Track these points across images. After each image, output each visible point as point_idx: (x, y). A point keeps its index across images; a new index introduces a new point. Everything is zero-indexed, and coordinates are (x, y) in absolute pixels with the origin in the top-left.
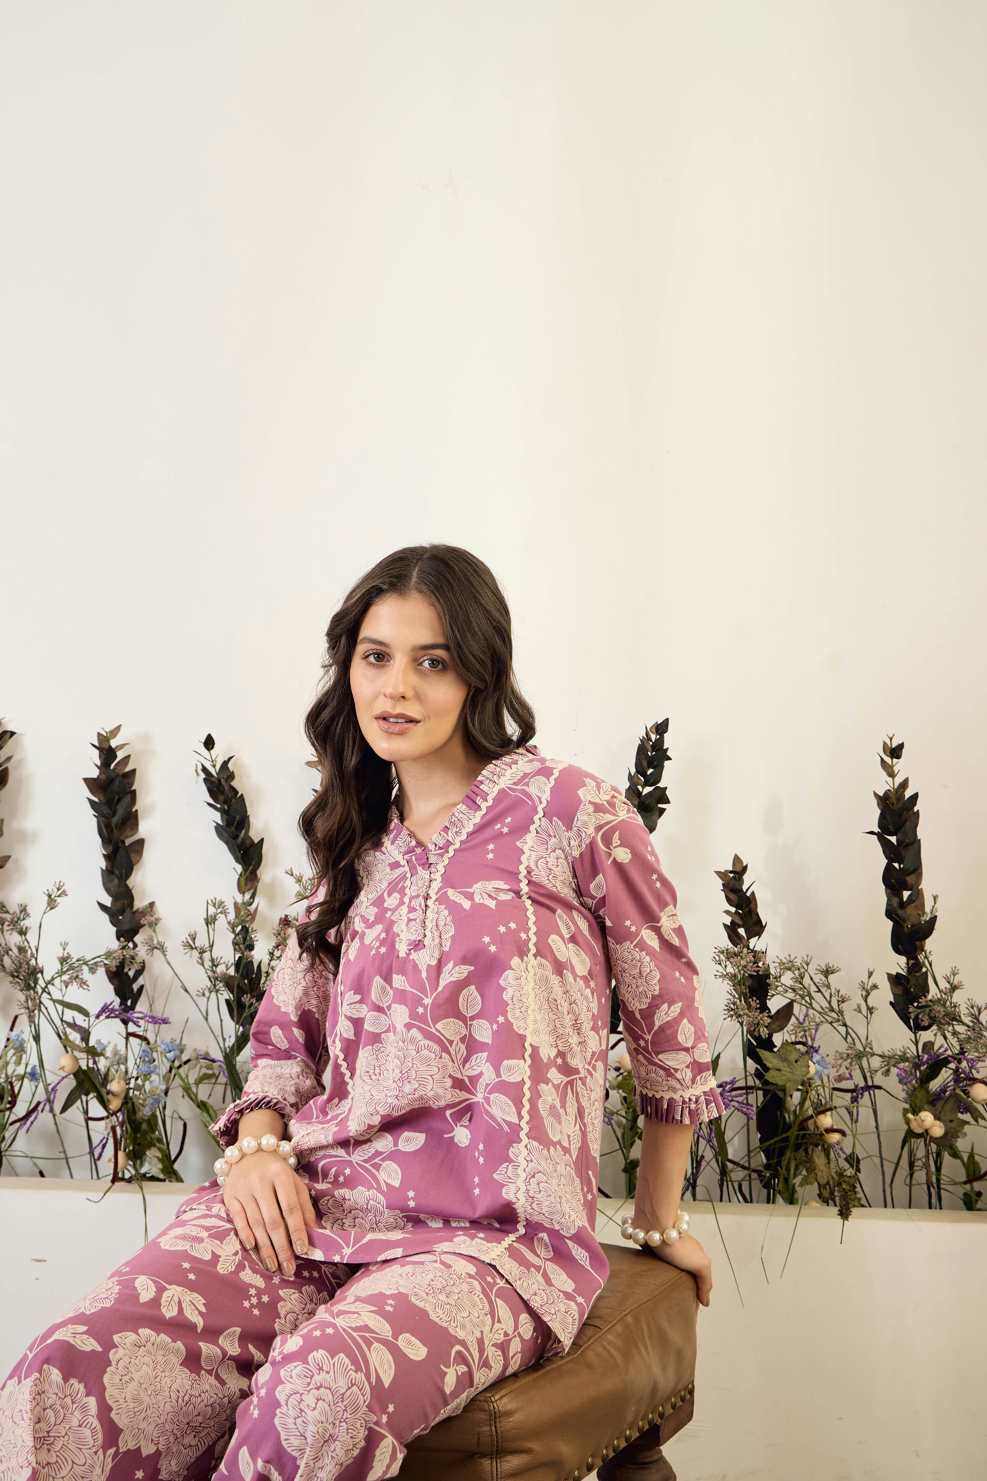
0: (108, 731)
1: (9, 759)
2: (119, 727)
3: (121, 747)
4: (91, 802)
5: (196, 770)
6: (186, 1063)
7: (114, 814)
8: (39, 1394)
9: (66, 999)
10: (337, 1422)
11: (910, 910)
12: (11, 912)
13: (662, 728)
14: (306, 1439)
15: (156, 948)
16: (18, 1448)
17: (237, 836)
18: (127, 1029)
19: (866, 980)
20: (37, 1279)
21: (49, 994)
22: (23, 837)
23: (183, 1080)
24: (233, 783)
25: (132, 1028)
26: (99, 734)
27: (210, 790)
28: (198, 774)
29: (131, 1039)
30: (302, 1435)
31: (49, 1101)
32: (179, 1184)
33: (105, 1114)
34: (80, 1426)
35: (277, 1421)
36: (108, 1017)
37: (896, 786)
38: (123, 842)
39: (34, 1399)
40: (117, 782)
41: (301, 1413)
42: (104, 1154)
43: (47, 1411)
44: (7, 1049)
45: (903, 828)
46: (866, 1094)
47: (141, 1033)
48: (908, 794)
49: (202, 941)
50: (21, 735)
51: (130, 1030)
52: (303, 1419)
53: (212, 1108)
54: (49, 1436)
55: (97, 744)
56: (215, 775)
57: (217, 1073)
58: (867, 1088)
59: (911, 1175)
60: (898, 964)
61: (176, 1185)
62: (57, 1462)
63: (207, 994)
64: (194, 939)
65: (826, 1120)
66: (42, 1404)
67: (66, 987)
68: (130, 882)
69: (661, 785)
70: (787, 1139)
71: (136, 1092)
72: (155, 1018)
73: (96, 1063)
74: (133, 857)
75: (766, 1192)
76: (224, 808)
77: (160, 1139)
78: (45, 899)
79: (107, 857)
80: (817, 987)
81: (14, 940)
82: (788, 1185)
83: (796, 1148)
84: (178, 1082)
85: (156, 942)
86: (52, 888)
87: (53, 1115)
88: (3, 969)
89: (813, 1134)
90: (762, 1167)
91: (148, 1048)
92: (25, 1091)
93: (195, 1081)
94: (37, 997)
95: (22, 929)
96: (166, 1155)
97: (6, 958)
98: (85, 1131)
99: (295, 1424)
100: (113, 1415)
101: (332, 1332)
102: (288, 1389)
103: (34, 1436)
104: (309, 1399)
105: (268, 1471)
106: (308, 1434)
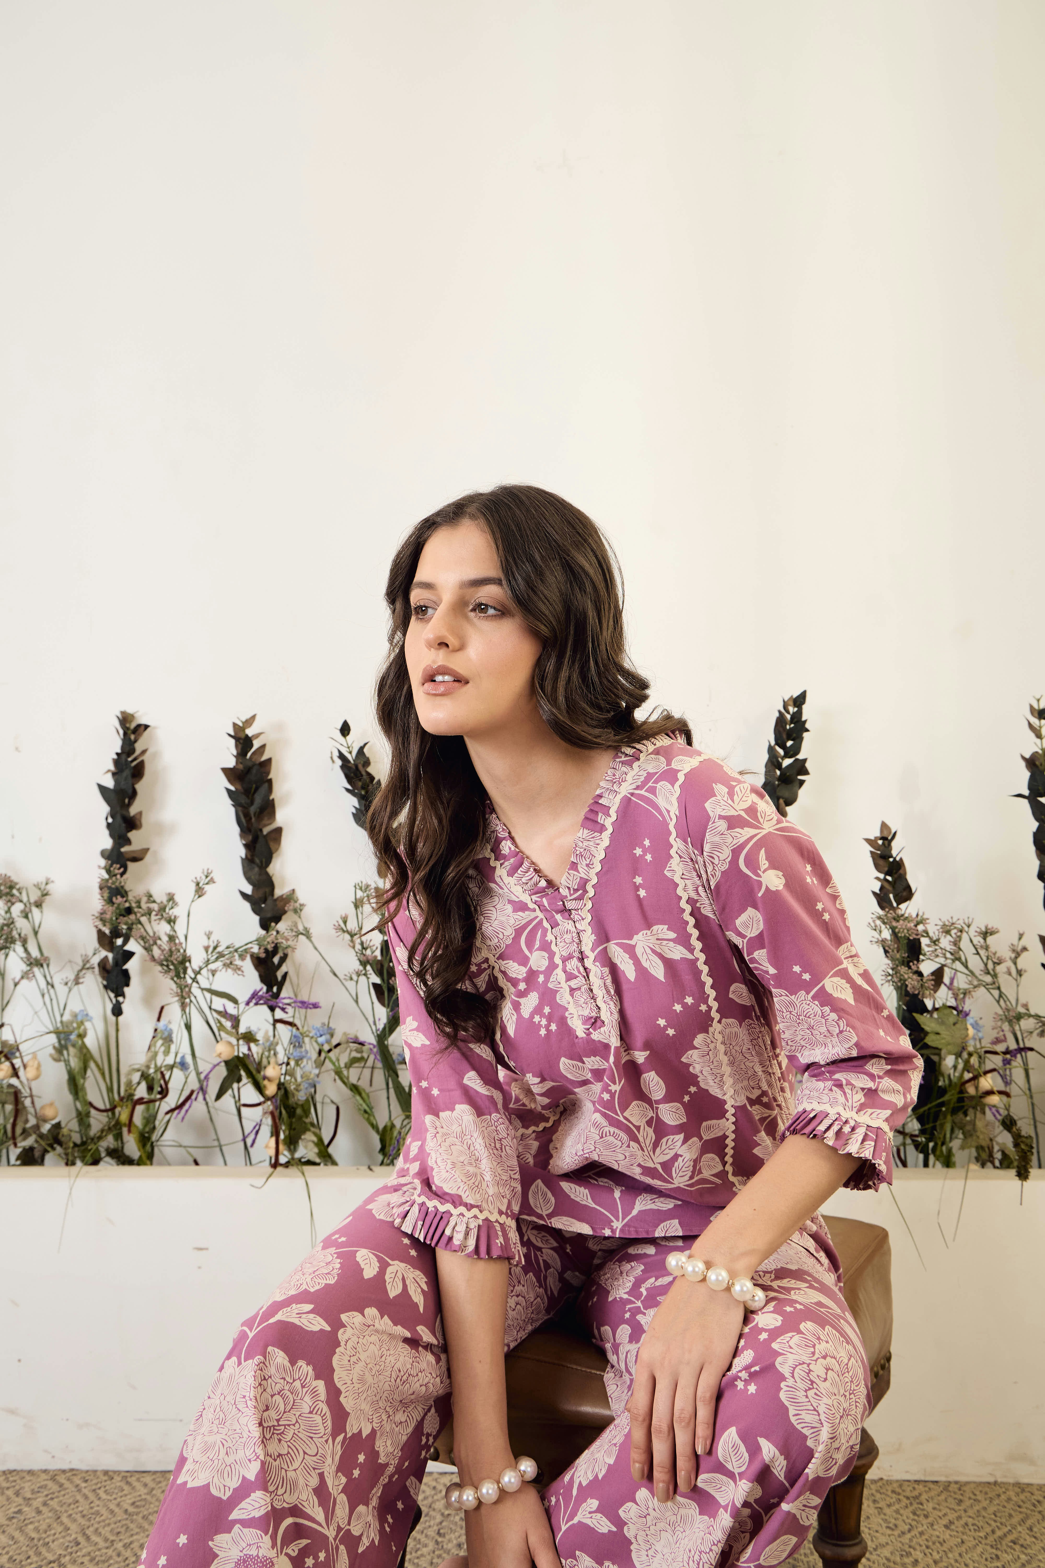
0: (244, 720)
1: (144, 752)
2: (254, 716)
3: (257, 736)
4: (228, 790)
5: (332, 758)
6: (336, 1046)
7: (252, 803)
8: (265, 1379)
9: (213, 988)
10: (847, 1394)
12: (158, 901)
13: (799, 701)
14: (819, 1415)
15: (302, 934)
16: (244, 1439)
18: (273, 1016)
19: (1015, 942)
20: (199, 1268)
21: (197, 982)
22: (161, 829)
23: (334, 1064)
24: (370, 770)
25: (279, 1014)
26: (235, 725)
27: (347, 777)
28: (333, 762)
29: (279, 1025)
30: (815, 1410)
31: (203, 1090)
32: (334, 1168)
33: (262, 1099)
34: (311, 1412)
35: (783, 1396)
36: (256, 1004)
37: (1044, 747)
38: (261, 830)
39: (260, 1384)
40: (254, 771)
41: (812, 1384)
42: (257, 1141)
43: (274, 1398)
44: (155, 1039)
46: (1019, 1056)
47: (291, 1020)
49: (352, 925)
50: (155, 728)
51: (277, 1017)
52: (815, 1390)
53: (364, 1090)
54: (279, 1425)
55: (232, 733)
56: (352, 762)
57: (367, 1056)
58: (1020, 1050)
61: (331, 1168)
62: (289, 1453)
63: (355, 977)
64: (345, 922)
65: (986, 1083)
66: (269, 1390)
67: (213, 975)
68: (271, 870)
69: (800, 757)
70: (942, 1104)
71: (288, 1078)
72: (303, 1003)
73: (249, 1049)
74: (272, 845)
75: (921, 1156)
76: (361, 795)
77: (312, 1124)
78: (193, 887)
79: (246, 846)
80: (976, 949)
81: (162, 929)
82: (944, 1148)
83: (954, 1111)
84: (328, 1065)
85: (301, 928)
86: (200, 876)
87: (207, 1104)
88: (153, 959)
89: (972, 1098)
90: (917, 1133)
91: (298, 1033)
92: (176, 1080)
93: (346, 1064)
94: (186, 986)
95: (170, 917)
96: (320, 1140)
97: (155, 948)
98: (236, 1118)
99: (807, 1397)
100: (342, 1399)
101: (802, 1307)
102: (791, 1359)
103: (260, 1424)
104: (818, 1369)
105: (771, 1455)
106: (822, 1409)
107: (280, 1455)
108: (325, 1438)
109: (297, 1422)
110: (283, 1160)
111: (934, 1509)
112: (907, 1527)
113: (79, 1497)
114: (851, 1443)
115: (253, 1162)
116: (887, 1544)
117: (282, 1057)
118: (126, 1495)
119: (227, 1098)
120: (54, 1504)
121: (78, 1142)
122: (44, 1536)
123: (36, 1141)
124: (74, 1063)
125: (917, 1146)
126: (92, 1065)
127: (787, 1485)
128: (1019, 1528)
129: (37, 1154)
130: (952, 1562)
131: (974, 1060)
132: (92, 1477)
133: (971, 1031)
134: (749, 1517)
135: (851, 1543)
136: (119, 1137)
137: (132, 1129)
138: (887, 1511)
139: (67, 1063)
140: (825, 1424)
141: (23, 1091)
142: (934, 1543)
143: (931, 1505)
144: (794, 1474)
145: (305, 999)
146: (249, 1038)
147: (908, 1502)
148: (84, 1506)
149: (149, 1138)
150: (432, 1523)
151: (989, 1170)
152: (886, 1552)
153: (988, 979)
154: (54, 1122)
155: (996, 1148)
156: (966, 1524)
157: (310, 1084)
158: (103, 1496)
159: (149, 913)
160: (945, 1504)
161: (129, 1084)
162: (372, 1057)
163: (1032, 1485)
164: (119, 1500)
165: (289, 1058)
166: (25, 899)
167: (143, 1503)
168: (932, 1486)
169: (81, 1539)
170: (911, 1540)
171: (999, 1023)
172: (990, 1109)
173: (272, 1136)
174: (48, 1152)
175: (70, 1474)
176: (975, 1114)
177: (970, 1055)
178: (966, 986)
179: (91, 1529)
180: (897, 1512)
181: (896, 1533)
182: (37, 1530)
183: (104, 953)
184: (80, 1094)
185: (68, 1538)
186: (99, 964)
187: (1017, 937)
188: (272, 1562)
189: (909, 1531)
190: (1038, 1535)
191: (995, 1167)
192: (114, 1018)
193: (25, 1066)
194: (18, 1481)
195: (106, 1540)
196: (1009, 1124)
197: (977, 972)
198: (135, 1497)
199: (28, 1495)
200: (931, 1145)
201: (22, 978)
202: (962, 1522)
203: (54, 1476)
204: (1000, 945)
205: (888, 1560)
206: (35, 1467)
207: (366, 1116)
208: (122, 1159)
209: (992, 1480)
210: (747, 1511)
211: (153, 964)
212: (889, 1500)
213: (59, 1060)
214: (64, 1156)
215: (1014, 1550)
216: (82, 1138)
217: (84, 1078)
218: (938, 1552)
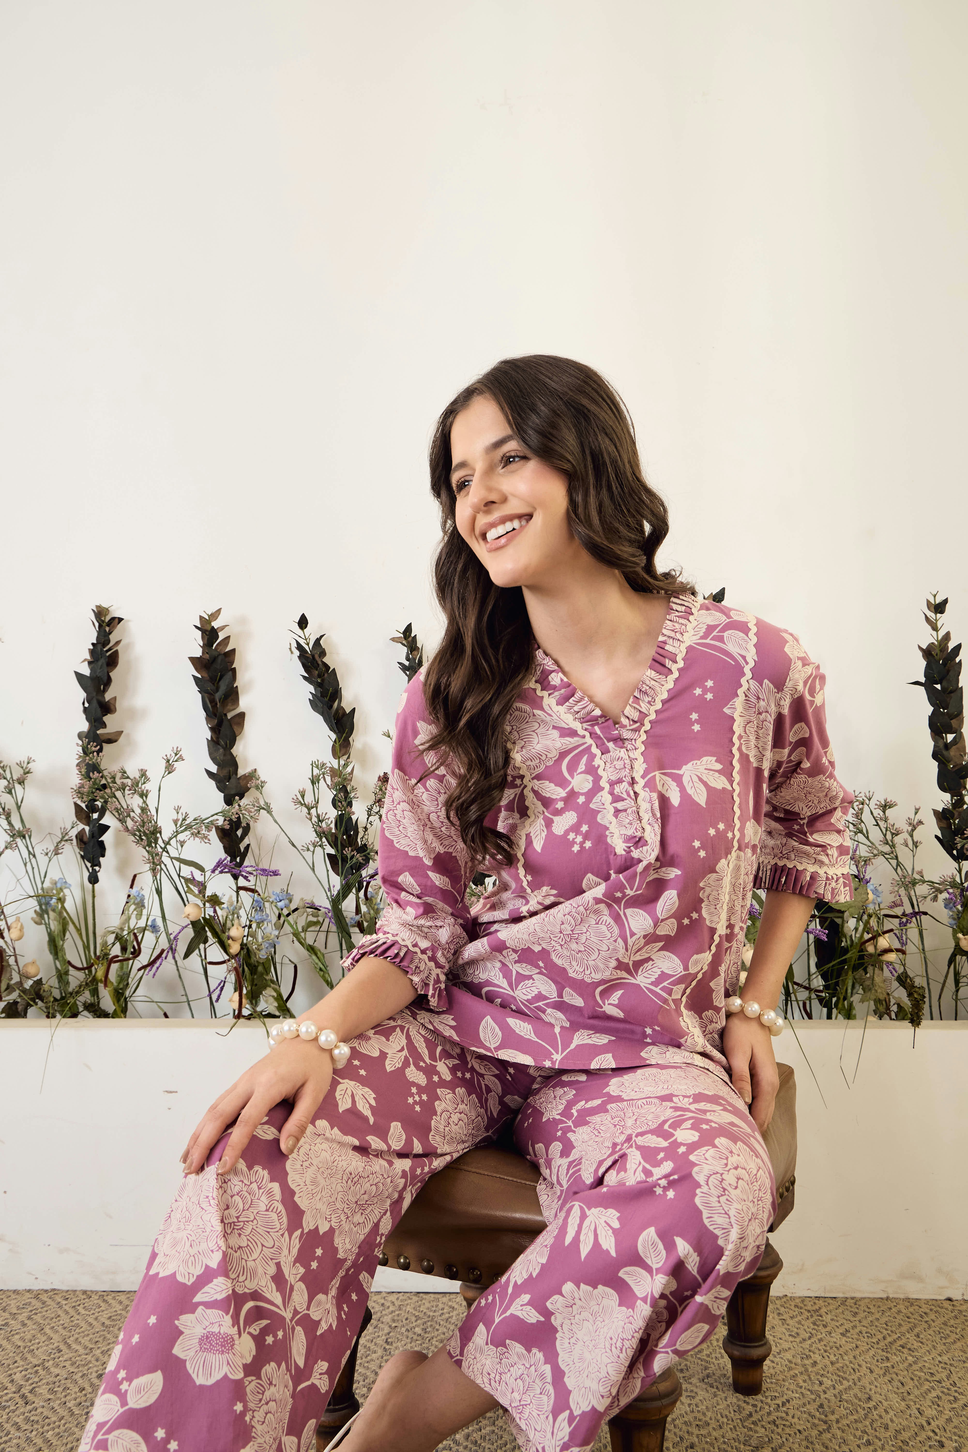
0: (210, 613)
1: (118, 643)
2: (219, 610)
3: (222, 628)
4: (195, 678)
5: (290, 649)
6: (294, 911)
7: (217, 690)
8: (225, 1182)
9: (182, 857)
10: (755, 1200)
11: (953, 752)
12: (132, 777)
14: (729, 1218)
15: (263, 809)
16: (207, 1233)
17: (331, 707)
18: (237, 884)
19: (912, 816)
20: (170, 1108)
21: (167, 852)
22: (133, 714)
23: (292, 926)
24: (325, 660)
25: (242, 882)
26: (201, 618)
27: (304, 666)
28: (292, 653)
29: (242, 892)
30: (726, 1213)
31: (172, 950)
33: (227, 957)
34: (267, 1210)
35: (698, 1201)
36: (221, 872)
37: (940, 638)
38: (226, 715)
39: (221, 1187)
40: (219, 660)
42: (222, 996)
43: (234, 1198)
44: (129, 904)
45: (948, 677)
46: (914, 918)
47: (253, 887)
48: (951, 645)
49: (309, 799)
50: (128, 621)
51: (240, 884)
52: (726, 1197)
53: (320, 951)
54: (239, 1222)
55: (199, 625)
56: (309, 652)
57: (321, 921)
58: (915, 914)
59: (957, 991)
60: (943, 800)
62: (248, 1245)
63: (311, 848)
64: (303, 796)
65: (883, 942)
66: (229, 1191)
67: (182, 846)
68: (235, 751)
70: (844, 962)
71: (250, 939)
72: (264, 870)
73: (215, 911)
74: (236, 728)
75: (825, 1010)
76: (317, 682)
77: (272, 981)
78: (163, 763)
79: (212, 729)
80: (876, 821)
81: (136, 802)
82: (846, 1002)
83: (855, 968)
84: (287, 928)
85: (262, 803)
86: (170, 753)
87: (176, 962)
88: (127, 829)
89: (871, 955)
90: (821, 988)
91: (259, 899)
92: (148, 941)
93: (303, 927)
94: (157, 854)
95: (143, 791)
96: (280, 995)
97: (128, 820)
98: (203, 977)
99: (719, 1202)
100: (296, 1199)
101: (717, 1125)
102: (706, 1169)
103: (222, 1221)
104: (730, 1178)
105: (686, 1252)
106: (732, 1213)
107: (240, 1247)
108: (281, 1232)
109: (255, 1218)
110: (245, 1012)
111: (832, 1320)
112: (808, 1335)
113: (60, 1312)
114: (757, 1243)
115: (218, 1016)
116: (790, 1349)
117: (244, 920)
118: (103, 1311)
119: (195, 956)
120: (38, 1318)
121: (58, 997)
122: (29, 1344)
123: (20, 996)
124: (54, 926)
125: (821, 1000)
126: (71, 927)
127: (700, 1279)
128: (908, 1335)
129: (20, 1008)
130: (848, 1363)
131: (873, 922)
132: (71, 1296)
133: (871, 896)
134: (666, 1308)
135: (757, 1344)
136: (95, 992)
137: (109, 984)
138: (790, 1322)
139: (48, 926)
140: (735, 1225)
141: (7, 950)
142: (831, 1348)
143: (829, 1317)
144: (707, 1269)
145: (267, 868)
146: (215, 901)
147: (809, 1314)
148: (65, 1319)
149: (123, 994)
150: (380, 1334)
151: (886, 1021)
152: (788, 1355)
153: (887, 849)
154: (35, 979)
155: (893, 1001)
156: (861, 1332)
157: (270, 944)
158: (83, 1312)
159: (123, 788)
160: (842, 1316)
161: (105, 944)
162: (327, 920)
163: (920, 1299)
164: (96, 1314)
165: (251, 921)
166: (8, 776)
167: (119, 1317)
168: (831, 1301)
169: (62, 1347)
170: (811, 1346)
171: (896, 889)
172: (888, 967)
173: (235, 991)
174: (32, 1006)
175: (52, 1293)
176: (874, 970)
177: (870, 916)
178: (867, 855)
179: (72, 1339)
180: (799, 1323)
181: (798, 1340)
182: (22, 1339)
183: (81, 826)
184: (60, 954)
185: (51, 1346)
186: (76, 837)
187: (914, 811)
188: (232, 1338)
189: (810, 1338)
190: (924, 1341)
191: (891, 1019)
192: (91, 885)
193: (9, 929)
194: (5, 1299)
195: (86, 1348)
196: (903, 980)
197: (877, 843)
198: (111, 1313)
199: (15, 1311)
200: (834, 1000)
201: (6, 848)
202: (857, 1330)
203: (37, 1295)
204: (898, 817)
205: (790, 1362)
206: (20, 1287)
207: (322, 973)
208: (98, 1013)
209: (884, 1296)
210: (663, 1303)
211: (127, 833)
212: (792, 1313)
213: (41, 924)
214: (45, 1010)
215: (903, 1353)
216: (61, 994)
217: (63, 940)
218: (835, 1355)
